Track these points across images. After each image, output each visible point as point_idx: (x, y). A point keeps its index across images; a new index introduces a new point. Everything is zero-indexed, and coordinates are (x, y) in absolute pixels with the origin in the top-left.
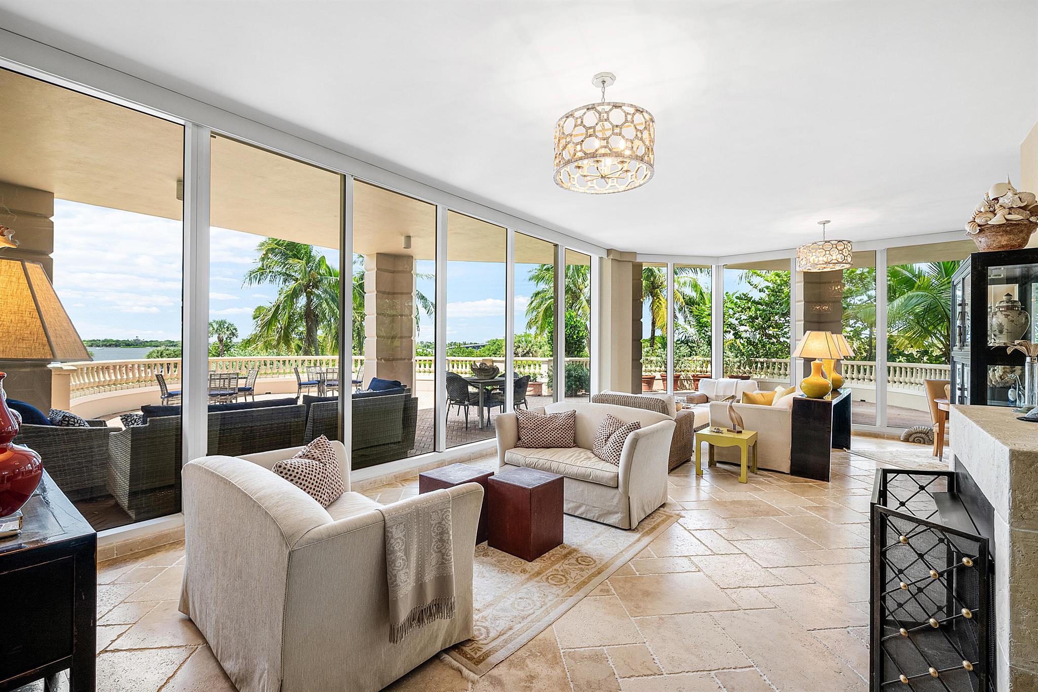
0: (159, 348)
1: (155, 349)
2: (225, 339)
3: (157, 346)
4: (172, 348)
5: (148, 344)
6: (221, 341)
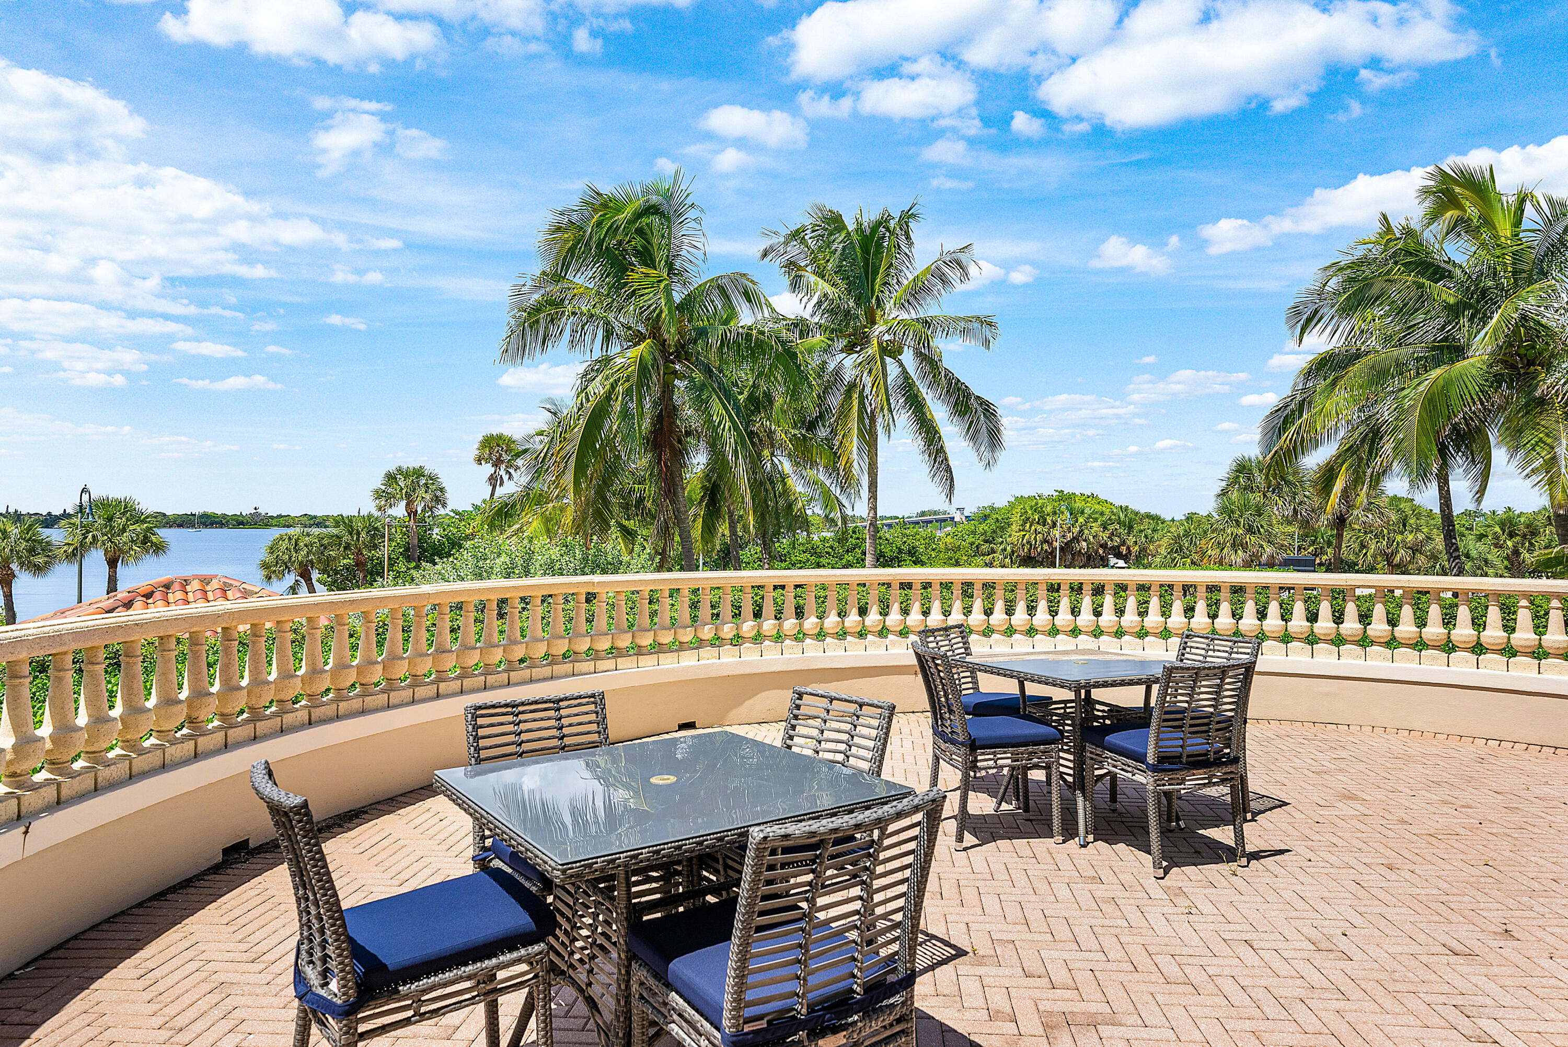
0: (291, 531)
1: (284, 531)
2: (419, 512)
3: (288, 527)
4: (316, 531)
5: (274, 522)
6: (412, 513)
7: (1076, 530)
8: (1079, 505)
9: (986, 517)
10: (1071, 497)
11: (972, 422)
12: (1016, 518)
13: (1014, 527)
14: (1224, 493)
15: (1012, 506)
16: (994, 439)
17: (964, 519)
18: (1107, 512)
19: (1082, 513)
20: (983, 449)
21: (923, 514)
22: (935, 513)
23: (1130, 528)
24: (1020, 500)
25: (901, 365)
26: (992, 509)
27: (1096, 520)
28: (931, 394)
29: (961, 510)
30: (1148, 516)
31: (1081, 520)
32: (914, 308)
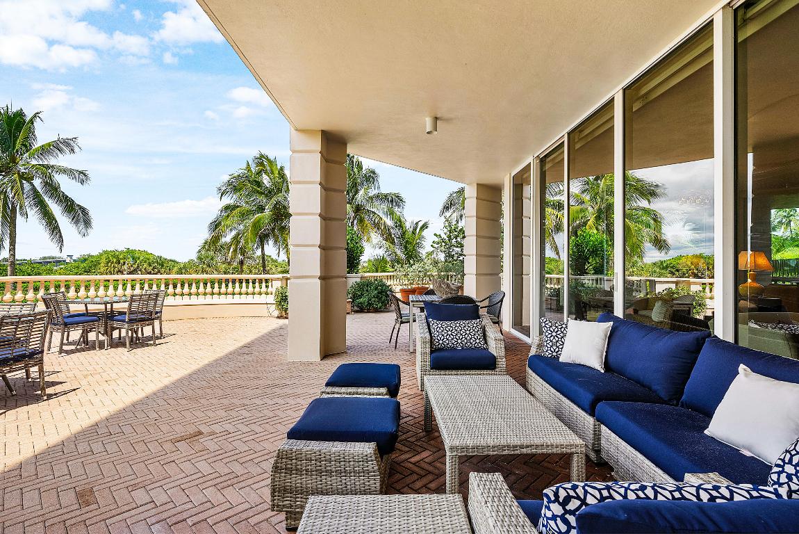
7: (136, 266)
8: (137, 255)
9: (85, 260)
10: (133, 251)
11: (75, 216)
12: (103, 261)
13: (102, 265)
14: (199, 252)
15: (101, 255)
16: (87, 223)
17: (72, 261)
18: (152, 258)
19: (139, 259)
20: (81, 228)
21: (45, 258)
22: (53, 258)
23: (163, 266)
24: (105, 252)
25: (32, 184)
26: (89, 256)
27: (145, 262)
28: (51, 201)
29: (71, 256)
30: (171, 260)
31: (138, 262)
32: (41, 159)
